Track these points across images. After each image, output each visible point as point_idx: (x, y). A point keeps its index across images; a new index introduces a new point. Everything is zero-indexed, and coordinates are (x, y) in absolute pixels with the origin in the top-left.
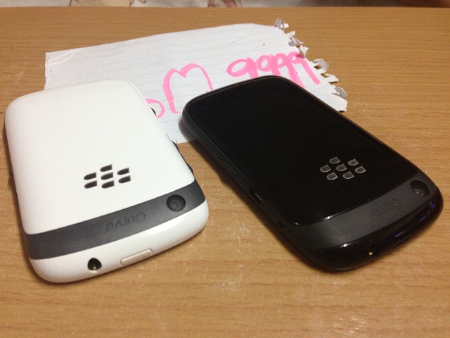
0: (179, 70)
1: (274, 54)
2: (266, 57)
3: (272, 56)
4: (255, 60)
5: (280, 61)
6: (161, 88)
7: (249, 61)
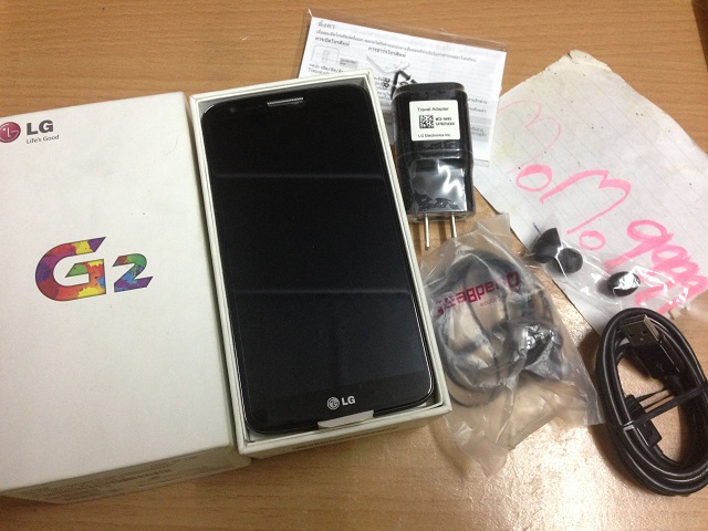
0: (609, 177)
1: (692, 260)
2: (682, 251)
3: (687, 259)
4: (670, 243)
5: (680, 270)
6: (571, 174)
7: (666, 237)
